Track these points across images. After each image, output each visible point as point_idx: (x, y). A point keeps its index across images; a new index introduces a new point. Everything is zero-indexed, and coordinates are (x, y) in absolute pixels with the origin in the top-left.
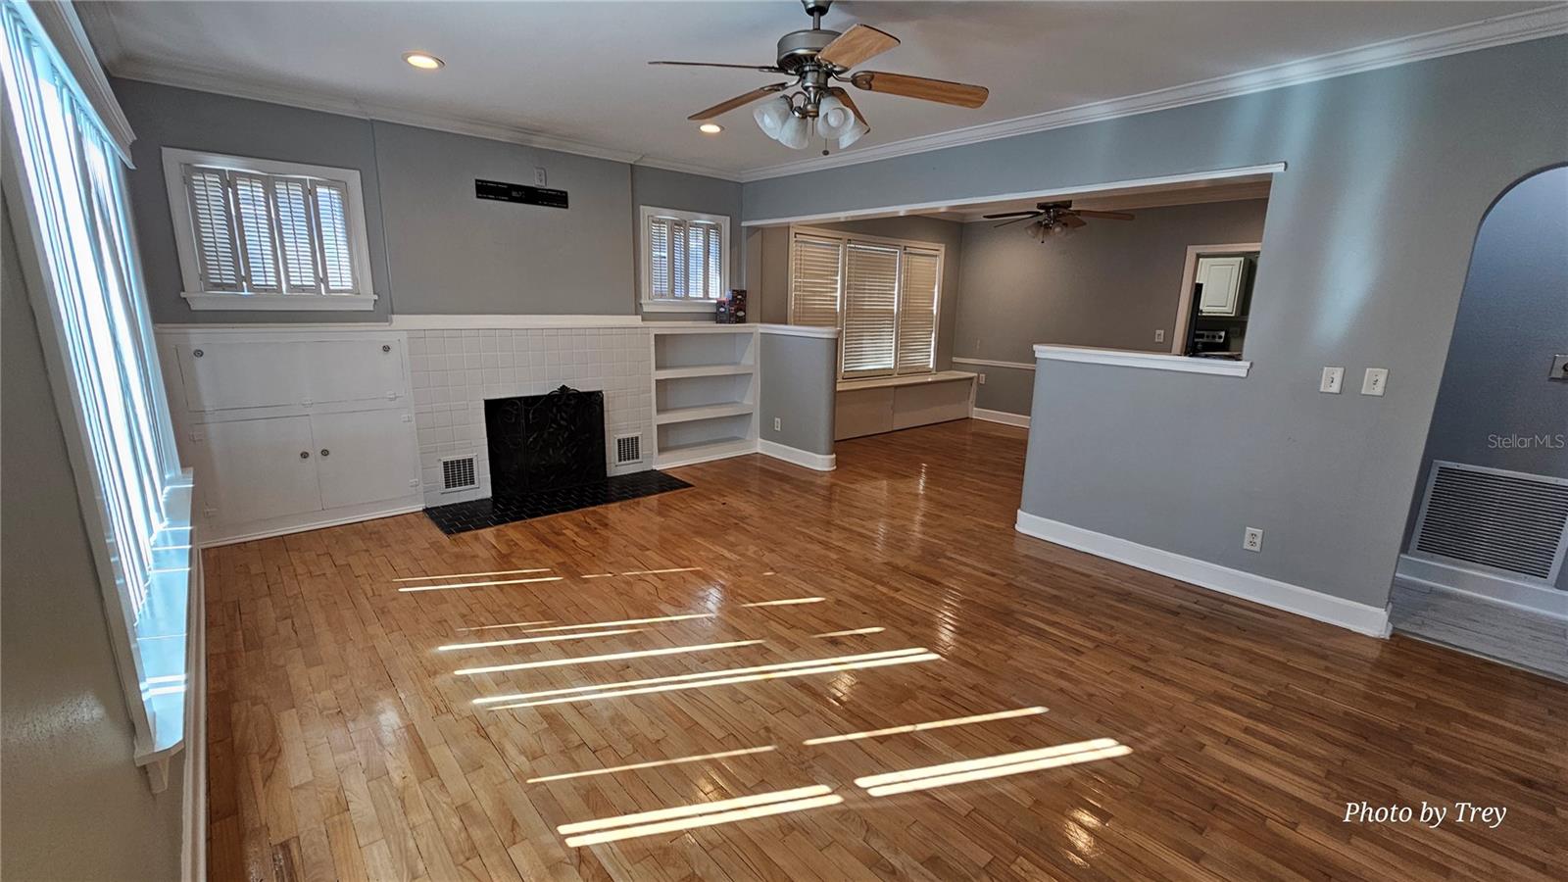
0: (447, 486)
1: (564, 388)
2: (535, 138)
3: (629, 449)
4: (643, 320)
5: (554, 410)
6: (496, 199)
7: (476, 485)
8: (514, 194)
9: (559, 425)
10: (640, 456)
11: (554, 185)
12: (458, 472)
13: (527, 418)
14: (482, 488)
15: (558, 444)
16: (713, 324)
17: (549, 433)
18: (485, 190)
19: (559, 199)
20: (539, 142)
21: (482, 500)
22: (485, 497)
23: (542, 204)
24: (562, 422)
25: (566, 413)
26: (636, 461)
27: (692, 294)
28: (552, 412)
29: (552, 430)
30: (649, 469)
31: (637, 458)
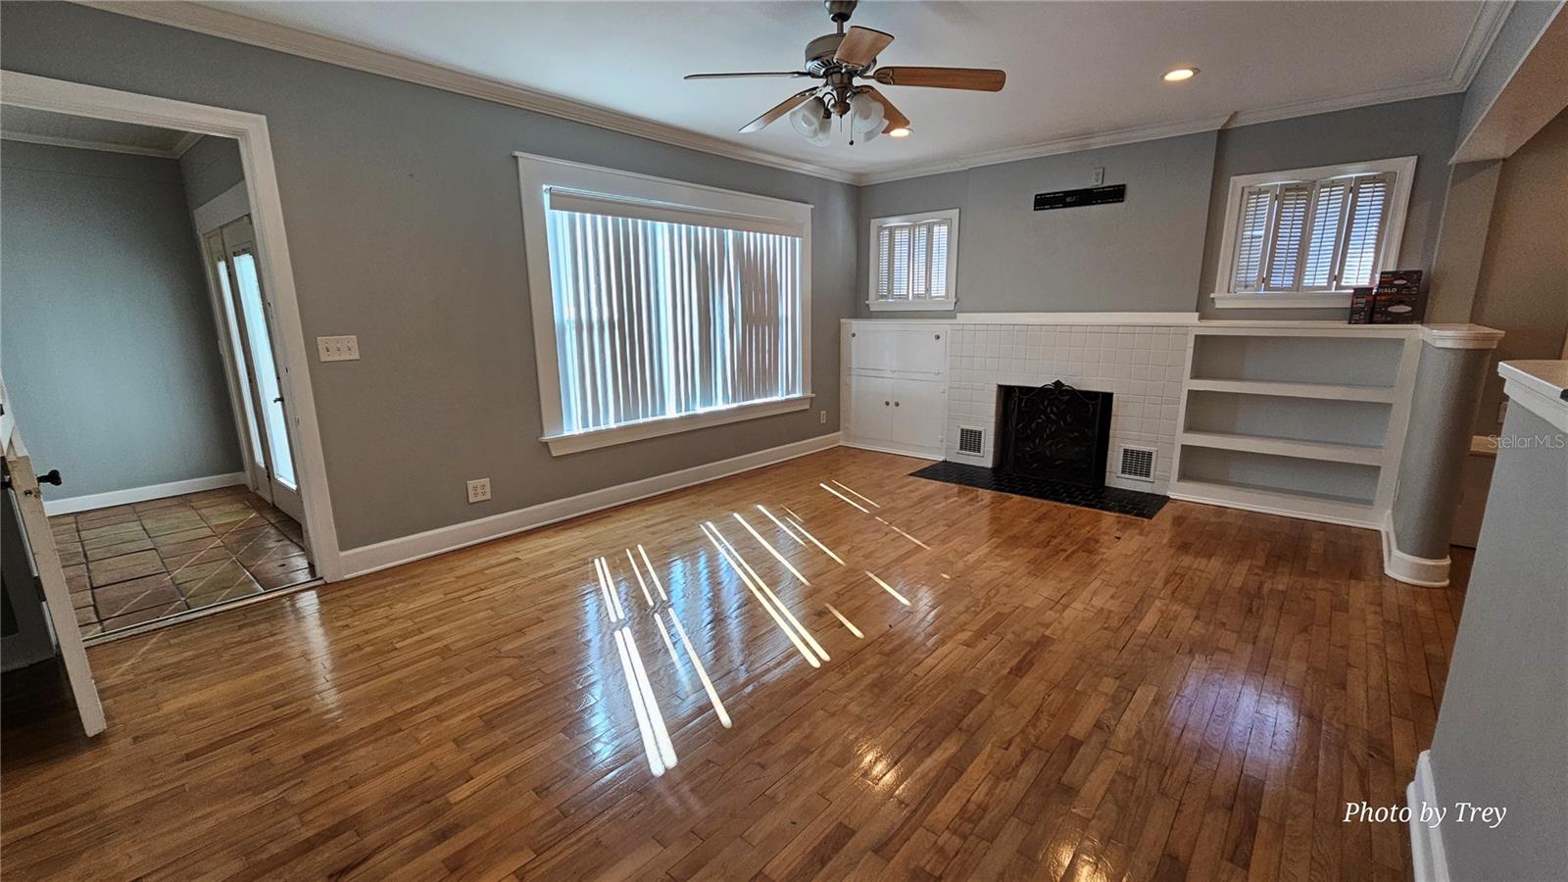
0: (961, 448)
1: (1058, 384)
2: (1092, 141)
3: (1139, 462)
4: (1200, 319)
5: (1046, 403)
6: (1051, 208)
7: (981, 454)
8: (1068, 200)
9: (1048, 417)
10: (1152, 474)
11: (1111, 181)
12: (970, 440)
13: (1019, 405)
14: (985, 458)
15: (1045, 436)
16: (1344, 324)
17: (1038, 423)
18: (1043, 202)
19: (1116, 194)
20: (1098, 142)
21: (984, 468)
22: (986, 466)
23: (1097, 203)
24: (1052, 416)
25: (1057, 407)
26: (1143, 478)
27: (1307, 281)
28: (1043, 404)
29: (1040, 421)
30: (1163, 494)
31: (1148, 475)
